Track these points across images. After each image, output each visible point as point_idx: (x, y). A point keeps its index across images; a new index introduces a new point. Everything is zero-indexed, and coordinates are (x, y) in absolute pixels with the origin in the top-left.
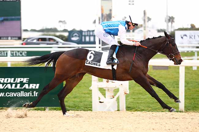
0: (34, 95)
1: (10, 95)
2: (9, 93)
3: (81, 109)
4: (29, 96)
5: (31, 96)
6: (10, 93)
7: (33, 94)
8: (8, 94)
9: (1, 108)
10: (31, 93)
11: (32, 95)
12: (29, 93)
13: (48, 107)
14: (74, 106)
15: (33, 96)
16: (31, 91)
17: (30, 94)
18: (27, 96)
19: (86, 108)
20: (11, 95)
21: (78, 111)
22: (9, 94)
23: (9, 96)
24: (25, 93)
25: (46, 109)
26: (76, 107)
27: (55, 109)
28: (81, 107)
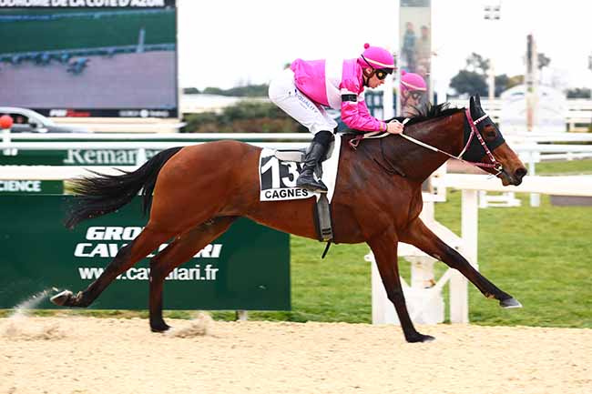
0: (205, 276)
1: (138, 277)
2: (135, 270)
3: (341, 318)
4: (192, 278)
5: (198, 278)
6: (140, 270)
7: (203, 273)
8: (133, 273)
9: (114, 311)
10: (198, 271)
11: (201, 276)
12: (192, 270)
13: (246, 312)
14: (320, 308)
15: (203, 278)
16: (198, 266)
17: (195, 272)
18: (186, 278)
19: (355, 314)
20: (142, 276)
21: (331, 321)
22: (136, 274)
23: (137, 279)
24: (180, 270)
25: (240, 316)
26: (327, 310)
27: (266, 317)
28: (342, 311)
